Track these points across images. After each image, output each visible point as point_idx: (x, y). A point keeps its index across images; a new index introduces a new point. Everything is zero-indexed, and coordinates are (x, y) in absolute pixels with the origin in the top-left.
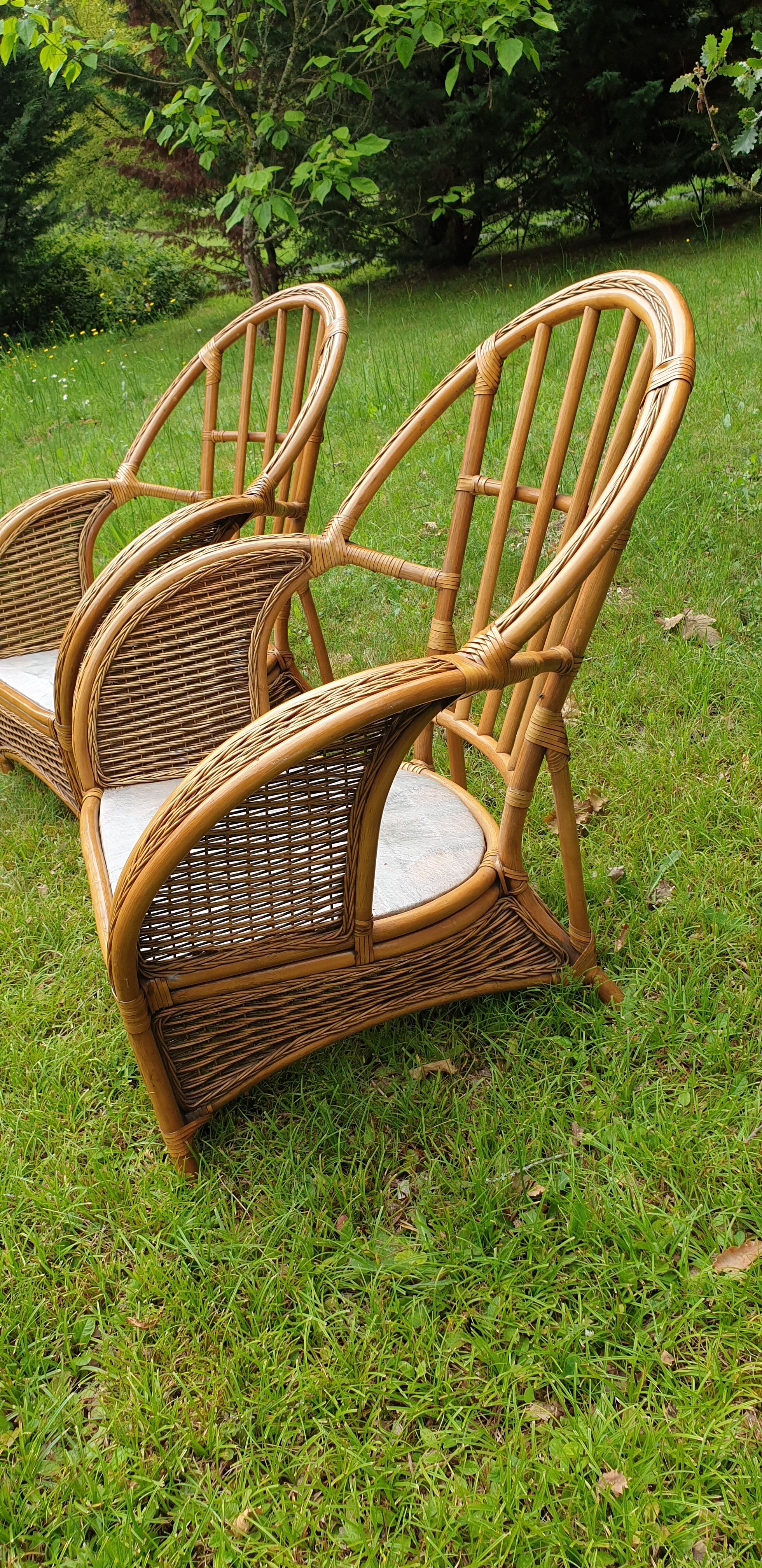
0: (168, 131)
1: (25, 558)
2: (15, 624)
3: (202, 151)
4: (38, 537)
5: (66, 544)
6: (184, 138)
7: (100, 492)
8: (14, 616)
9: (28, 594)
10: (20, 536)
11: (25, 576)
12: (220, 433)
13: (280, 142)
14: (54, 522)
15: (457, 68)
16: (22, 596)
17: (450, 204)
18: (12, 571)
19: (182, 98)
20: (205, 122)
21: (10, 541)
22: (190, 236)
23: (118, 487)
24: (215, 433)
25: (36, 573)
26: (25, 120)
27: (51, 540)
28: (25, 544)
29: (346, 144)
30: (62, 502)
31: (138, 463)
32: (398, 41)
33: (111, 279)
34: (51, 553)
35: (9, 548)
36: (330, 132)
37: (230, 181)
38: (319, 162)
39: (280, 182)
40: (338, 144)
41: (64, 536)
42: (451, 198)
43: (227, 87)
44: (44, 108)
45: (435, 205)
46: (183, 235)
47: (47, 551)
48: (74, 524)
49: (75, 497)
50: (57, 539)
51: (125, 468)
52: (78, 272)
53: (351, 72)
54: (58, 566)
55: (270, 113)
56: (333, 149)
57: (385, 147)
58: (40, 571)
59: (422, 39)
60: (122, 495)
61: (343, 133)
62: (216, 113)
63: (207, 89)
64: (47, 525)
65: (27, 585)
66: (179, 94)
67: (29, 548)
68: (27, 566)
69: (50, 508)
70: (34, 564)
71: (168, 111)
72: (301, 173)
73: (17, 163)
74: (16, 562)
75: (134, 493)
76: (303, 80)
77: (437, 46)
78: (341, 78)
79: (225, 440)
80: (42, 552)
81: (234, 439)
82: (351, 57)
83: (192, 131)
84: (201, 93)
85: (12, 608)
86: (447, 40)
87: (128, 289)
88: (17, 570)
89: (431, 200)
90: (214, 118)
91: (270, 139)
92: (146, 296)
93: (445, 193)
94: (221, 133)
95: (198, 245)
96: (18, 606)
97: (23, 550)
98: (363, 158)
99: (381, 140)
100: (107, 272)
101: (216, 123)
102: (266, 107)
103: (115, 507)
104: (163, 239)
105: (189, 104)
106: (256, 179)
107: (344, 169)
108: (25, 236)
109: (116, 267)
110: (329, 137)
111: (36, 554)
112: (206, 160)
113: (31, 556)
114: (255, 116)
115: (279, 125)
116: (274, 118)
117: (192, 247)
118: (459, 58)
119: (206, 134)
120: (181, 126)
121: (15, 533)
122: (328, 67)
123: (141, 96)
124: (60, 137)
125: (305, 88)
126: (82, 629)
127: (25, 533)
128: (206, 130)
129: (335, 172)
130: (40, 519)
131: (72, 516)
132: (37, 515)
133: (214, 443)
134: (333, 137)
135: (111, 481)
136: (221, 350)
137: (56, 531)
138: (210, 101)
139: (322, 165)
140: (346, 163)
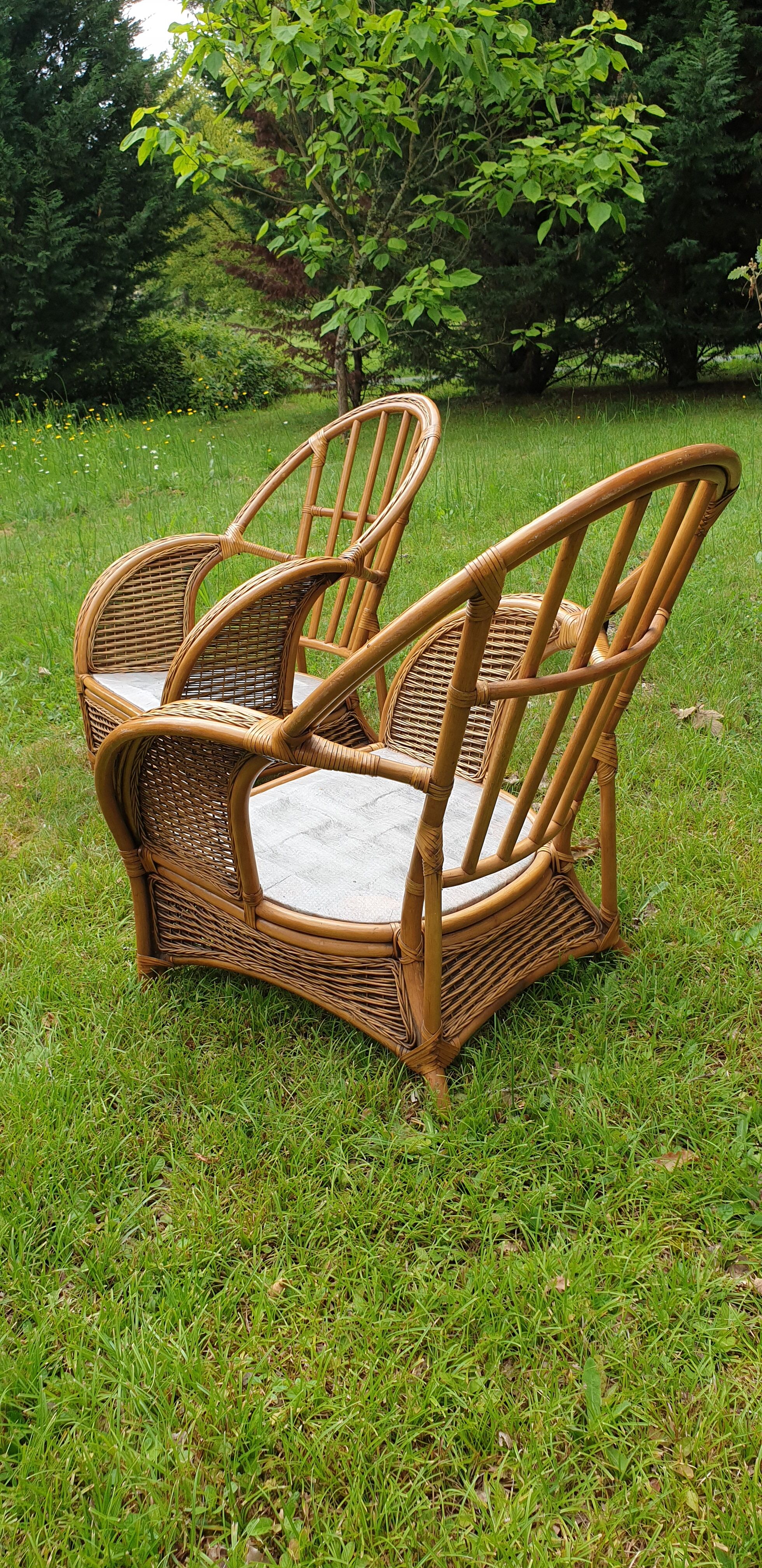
0: (279, 241)
1: (140, 591)
2: (123, 646)
3: (309, 262)
4: (153, 575)
5: (176, 584)
6: (294, 248)
7: (210, 545)
8: (123, 639)
9: (137, 622)
10: (138, 572)
11: (137, 607)
12: (319, 509)
13: (381, 263)
14: (168, 564)
15: (549, 222)
16: (132, 623)
17: (531, 338)
18: (127, 601)
19: (297, 214)
20: (315, 238)
21: (129, 575)
22: (284, 336)
23: (226, 542)
24: (314, 508)
25: (147, 605)
26: (144, 214)
27: (164, 580)
28: (141, 580)
29: (442, 274)
30: (177, 548)
31: (245, 525)
32: (500, 193)
33: (204, 365)
34: (162, 590)
35: (128, 581)
36: (428, 262)
37: (330, 292)
38: (414, 288)
39: (378, 301)
40: (434, 274)
41: (175, 577)
42: (533, 333)
43: (339, 210)
44: (165, 207)
45: (517, 337)
46: (278, 334)
47: (159, 588)
48: (184, 569)
49: (189, 546)
50: (169, 579)
51: (234, 527)
52: (175, 357)
53: (453, 212)
54: (166, 602)
55: (376, 237)
56: (429, 278)
57: (476, 281)
58: (151, 605)
59: (521, 193)
60: (229, 550)
61: (440, 265)
62: (326, 231)
63: (321, 210)
64: (162, 566)
65: (138, 614)
66: (294, 210)
67: (144, 583)
68: (140, 599)
69: (166, 552)
70: (146, 598)
71: (281, 223)
72: (399, 294)
73: (131, 251)
74: (131, 593)
75: (239, 550)
76: (409, 213)
77: (534, 201)
78: (444, 217)
79: (322, 514)
80: (155, 588)
81: (330, 515)
82: (456, 199)
83: (302, 244)
84: (314, 212)
85: (122, 632)
86: (543, 198)
87: (219, 377)
88: (131, 601)
89: (514, 332)
90: (325, 236)
91: (373, 260)
92: (234, 385)
93: (528, 327)
94: (329, 249)
95: (290, 345)
96: (128, 631)
97: (139, 584)
98: (456, 288)
99: (474, 275)
100: (201, 358)
101: (325, 240)
102: (372, 231)
103: (221, 559)
104: (259, 335)
105: (303, 221)
106: (356, 295)
107: (437, 297)
108: (129, 317)
109: (211, 355)
110: (427, 267)
111: (149, 589)
112: (311, 270)
113: (145, 590)
114: (361, 238)
115: (382, 249)
116: (378, 242)
117: (285, 346)
118: (554, 213)
119: (315, 248)
120: (292, 239)
121: (135, 569)
122: (434, 204)
123: (256, 208)
124: (174, 234)
125: (410, 219)
126: (195, 648)
127: (142, 570)
128: (315, 244)
129: (429, 298)
130: (157, 560)
131: (183, 561)
132: (155, 556)
133: (312, 516)
134: (430, 269)
135: (221, 536)
137: (169, 572)
138: (322, 220)
139: (417, 291)
140: (440, 292)
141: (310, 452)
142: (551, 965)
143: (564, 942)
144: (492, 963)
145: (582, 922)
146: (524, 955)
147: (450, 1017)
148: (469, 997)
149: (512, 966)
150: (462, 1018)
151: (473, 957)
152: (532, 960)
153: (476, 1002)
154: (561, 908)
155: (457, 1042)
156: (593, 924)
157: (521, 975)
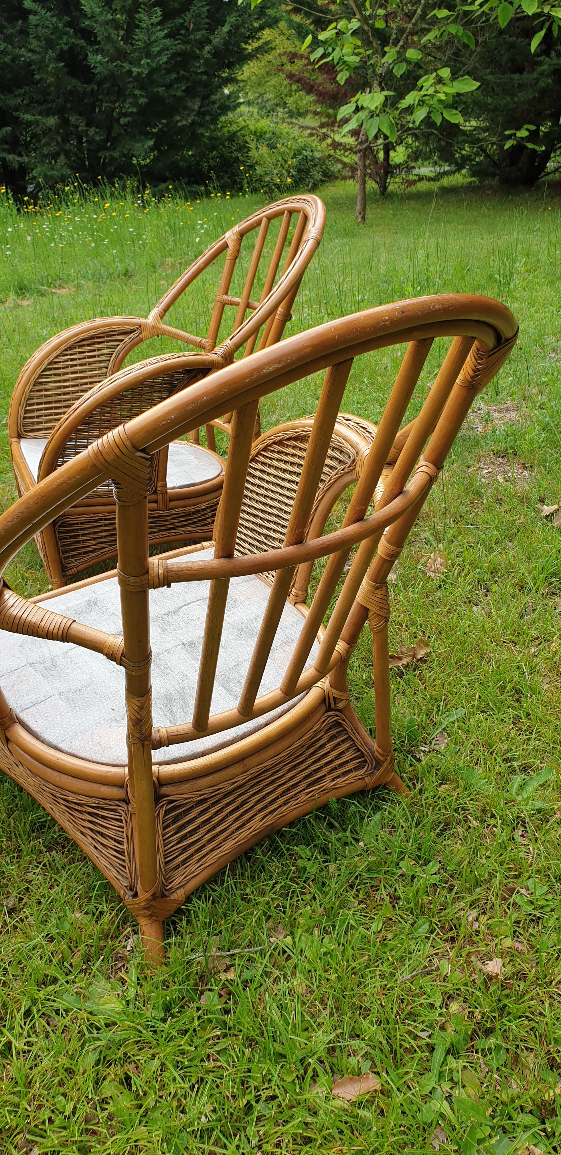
0: (320, 51)
1: (67, 367)
2: (51, 415)
3: (341, 70)
4: (80, 353)
5: (100, 362)
6: (330, 58)
7: (132, 327)
8: (51, 408)
9: (65, 394)
10: (66, 350)
11: (65, 381)
12: (229, 298)
13: (399, 71)
14: (94, 344)
15: (543, 33)
16: (60, 395)
17: (522, 138)
18: (55, 375)
19: (335, 28)
20: (348, 49)
21: (58, 352)
22: (329, 133)
23: (146, 326)
24: (225, 297)
25: (73, 379)
26: (226, 29)
27: (89, 357)
28: (69, 357)
29: (446, 81)
30: (102, 330)
31: (166, 310)
32: (501, 6)
33: (266, 155)
34: (87, 367)
35: (56, 357)
36: (436, 70)
37: (354, 96)
38: (423, 93)
39: (390, 103)
40: (440, 81)
41: (99, 356)
42: (523, 133)
43: (368, 24)
44: (243, 22)
45: (510, 137)
46: (324, 130)
47: (85, 364)
48: (108, 348)
49: (113, 328)
50: (94, 357)
51: (155, 312)
52: (244, 148)
53: (462, 25)
54: (91, 377)
55: (397, 49)
56: (435, 84)
57: (475, 88)
58: (77, 379)
59: (520, 6)
60: (148, 332)
61: (445, 73)
62: (359, 43)
63: (355, 24)
64: (88, 345)
65: (65, 387)
66: (333, 25)
67: (72, 360)
68: (67, 373)
69: (92, 333)
70: (73, 373)
71: (322, 36)
72: (411, 98)
73: (215, 60)
74: (59, 368)
75: (157, 332)
76: (427, 26)
77: (530, 14)
78: (454, 29)
79: (231, 303)
80: (81, 365)
81: (237, 304)
82: (466, 13)
83: (336, 55)
84: (350, 26)
85: (51, 402)
86: (539, 10)
87: (277, 165)
88: (59, 375)
89: (507, 133)
90: (356, 47)
91: (393, 68)
92: (288, 171)
93: (518, 129)
94: (357, 59)
95: (334, 140)
96: (56, 402)
97: (67, 361)
98: (459, 95)
99: (474, 82)
100: (264, 150)
101: (356, 51)
102: (395, 44)
103: (141, 340)
104: (309, 131)
105: (340, 33)
106: (372, 99)
107: (440, 101)
108: (211, 115)
109: (272, 146)
110: (435, 74)
111: (76, 366)
112: (342, 78)
113: (72, 366)
114: (386, 49)
115: (401, 58)
116: (398, 53)
117: (329, 141)
118: (547, 25)
119: (346, 58)
120: (330, 50)
121: (63, 348)
122: (448, 18)
123: (311, 24)
124: (250, 47)
125: (425, 31)
127: (70, 348)
128: (348, 55)
129: (433, 102)
130: (83, 340)
131: (108, 341)
132: (82, 336)
133: (224, 304)
134: (437, 75)
135: (142, 320)
136: (242, 235)
137: (94, 351)
138: (355, 33)
139: (425, 95)
140: (442, 96)
141: (225, 246)
142: (308, 807)
143: (327, 783)
144: (237, 808)
145: (352, 760)
146: (278, 798)
147: (177, 867)
148: (204, 846)
149: (261, 810)
150: (192, 868)
151: (214, 804)
152: (285, 803)
153: (212, 850)
154: (329, 746)
155: (179, 895)
156: (366, 761)
157: (270, 820)
